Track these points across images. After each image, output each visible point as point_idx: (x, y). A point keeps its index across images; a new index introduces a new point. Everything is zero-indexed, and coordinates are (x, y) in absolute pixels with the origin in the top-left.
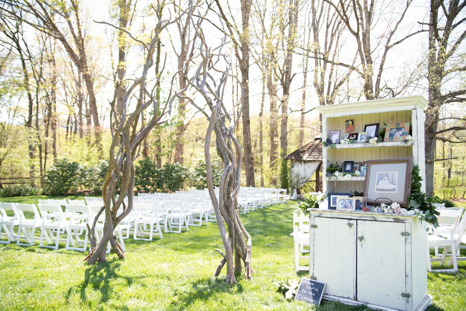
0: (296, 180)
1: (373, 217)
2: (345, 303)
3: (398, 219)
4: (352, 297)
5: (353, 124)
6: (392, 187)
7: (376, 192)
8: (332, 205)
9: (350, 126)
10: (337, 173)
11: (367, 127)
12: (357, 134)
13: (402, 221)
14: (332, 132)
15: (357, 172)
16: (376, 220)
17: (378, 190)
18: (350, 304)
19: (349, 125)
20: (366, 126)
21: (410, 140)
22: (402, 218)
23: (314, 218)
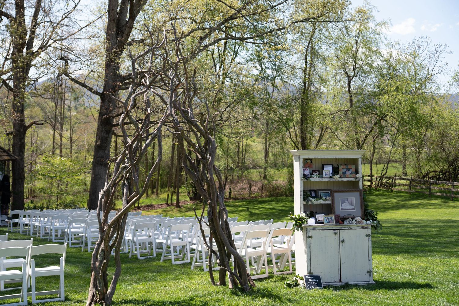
2: (335, 285)
3: (363, 227)
4: (338, 281)
5: (312, 162)
6: (352, 207)
9: (309, 164)
11: (324, 166)
13: (366, 228)
14: (304, 169)
16: (351, 229)
17: (342, 209)
18: (337, 285)
19: (307, 163)
21: (358, 177)
22: (366, 226)
23: (310, 231)
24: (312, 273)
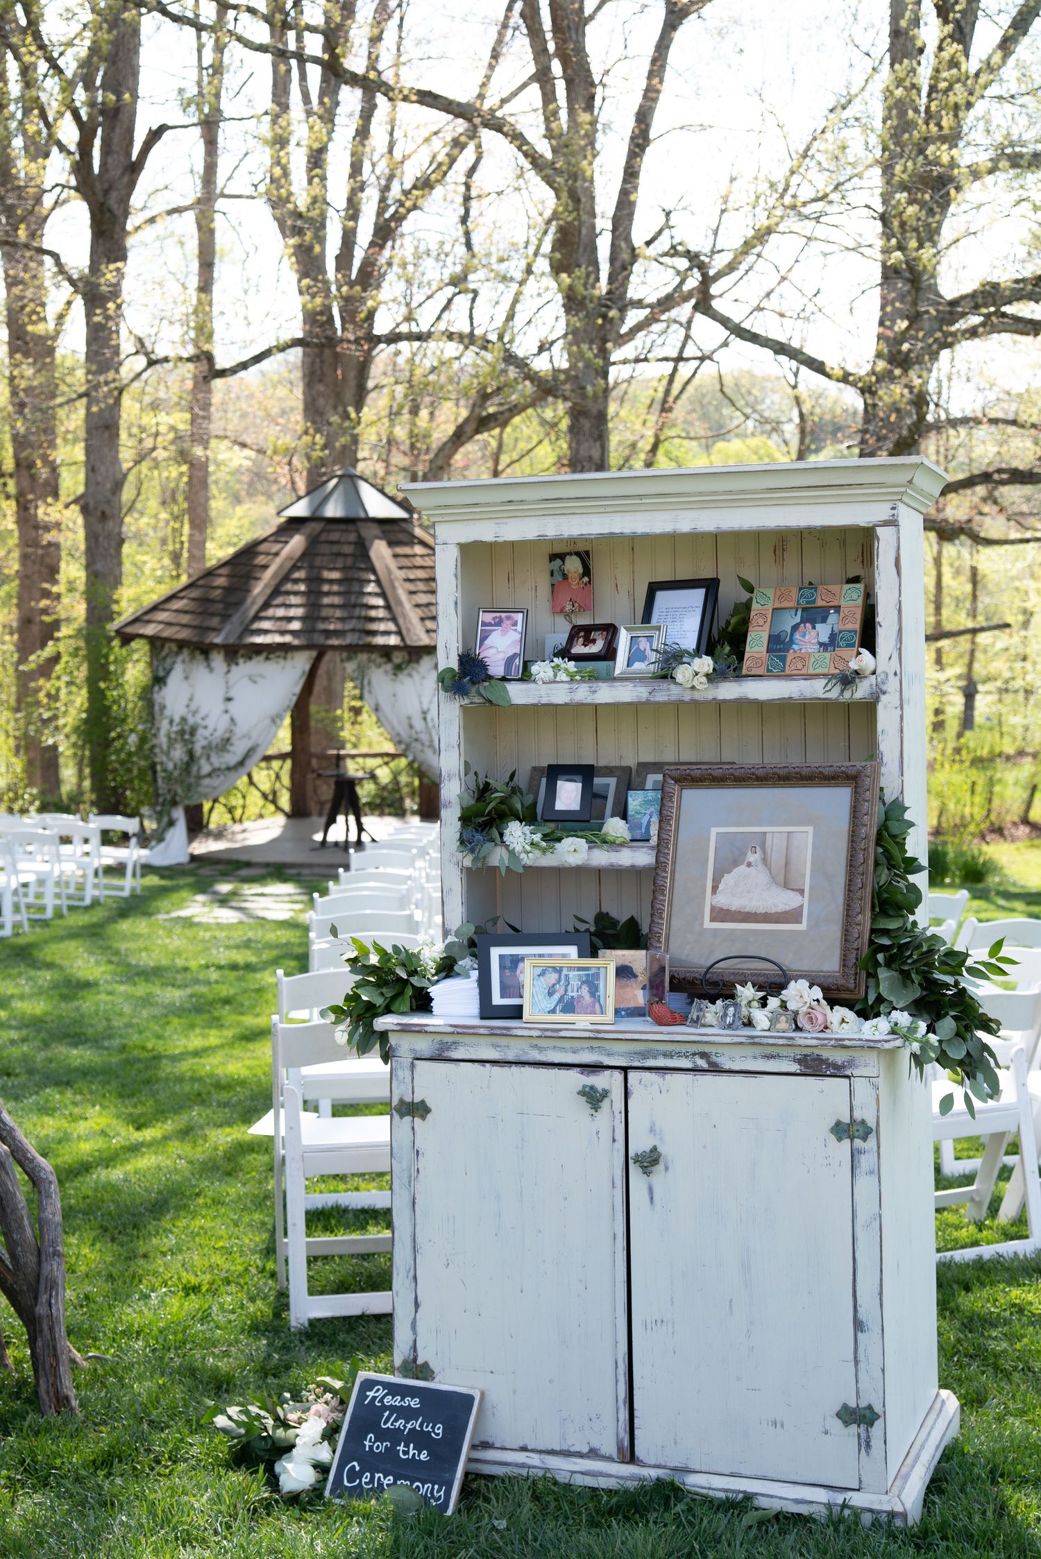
0: (178, 753)
1: (703, 1055)
2: (580, 1480)
3: (820, 1060)
4: (610, 1448)
5: (587, 572)
6: (784, 900)
7: (708, 924)
8: (497, 1000)
9: (574, 582)
11: (661, 596)
12: (611, 631)
13: (838, 1071)
14: (488, 617)
15: (615, 827)
16: (715, 1069)
17: (720, 914)
18: (603, 1483)
19: (565, 577)
20: (653, 588)
21: (868, 672)
22: (838, 1057)
23: (413, 1066)
24: (424, 1371)
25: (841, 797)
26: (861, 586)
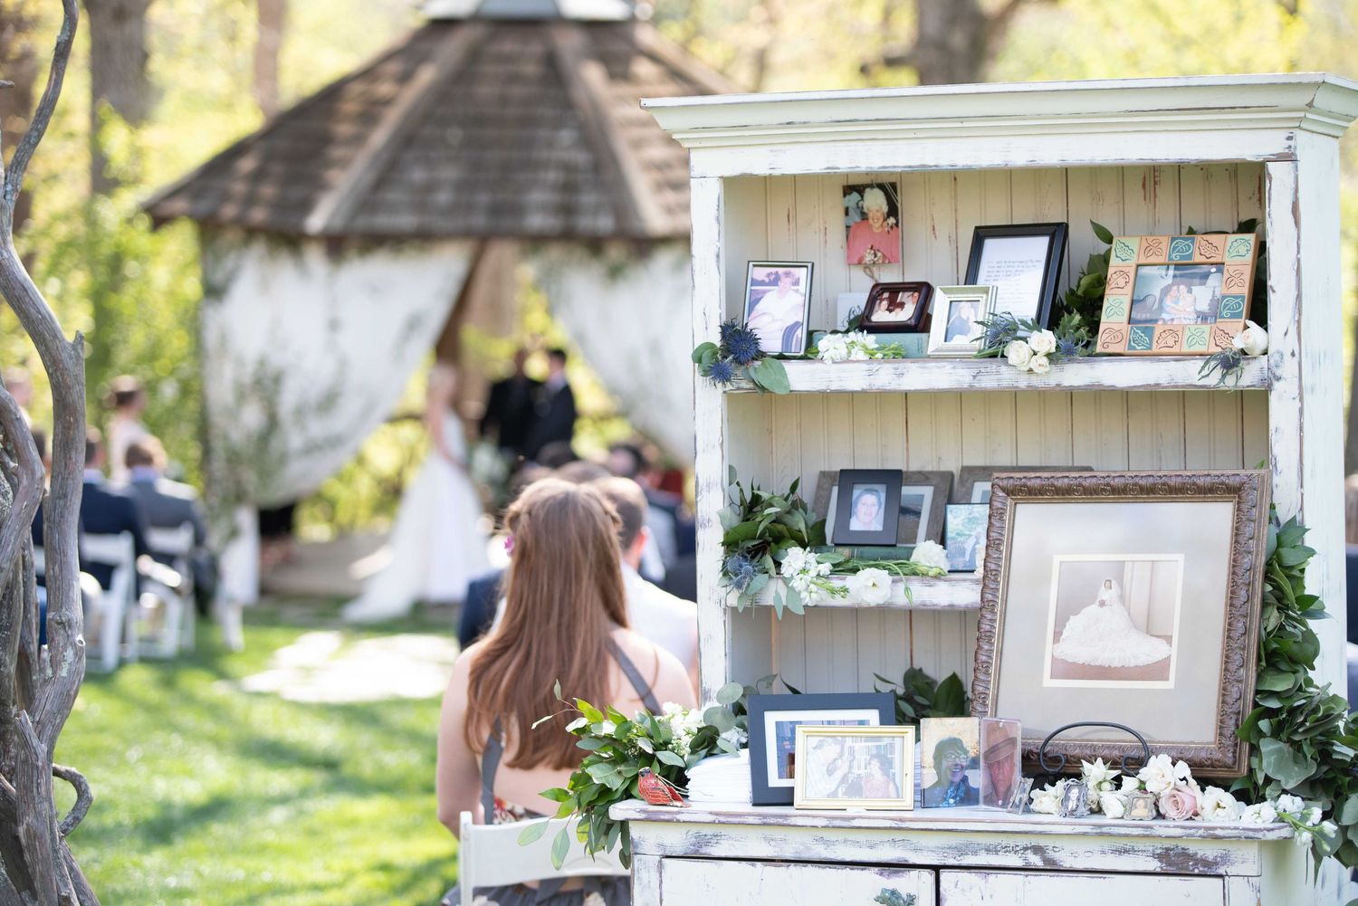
0: (252, 415)
1: (1038, 850)
3: (1185, 855)
5: (893, 210)
6: (1146, 651)
7: (1049, 682)
8: (774, 780)
9: (876, 223)
10: (795, 558)
11: (991, 245)
12: (924, 291)
13: (1208, 870)
14: (760, 274)
15: (926, 553)
16: (1053, 868)
19: (864, 216)
20: (982, 235)
21: (1257, 351)
22: (1209, 851)
23: (660, 866)
25: (1220, 515)
26: (1251, 238)
